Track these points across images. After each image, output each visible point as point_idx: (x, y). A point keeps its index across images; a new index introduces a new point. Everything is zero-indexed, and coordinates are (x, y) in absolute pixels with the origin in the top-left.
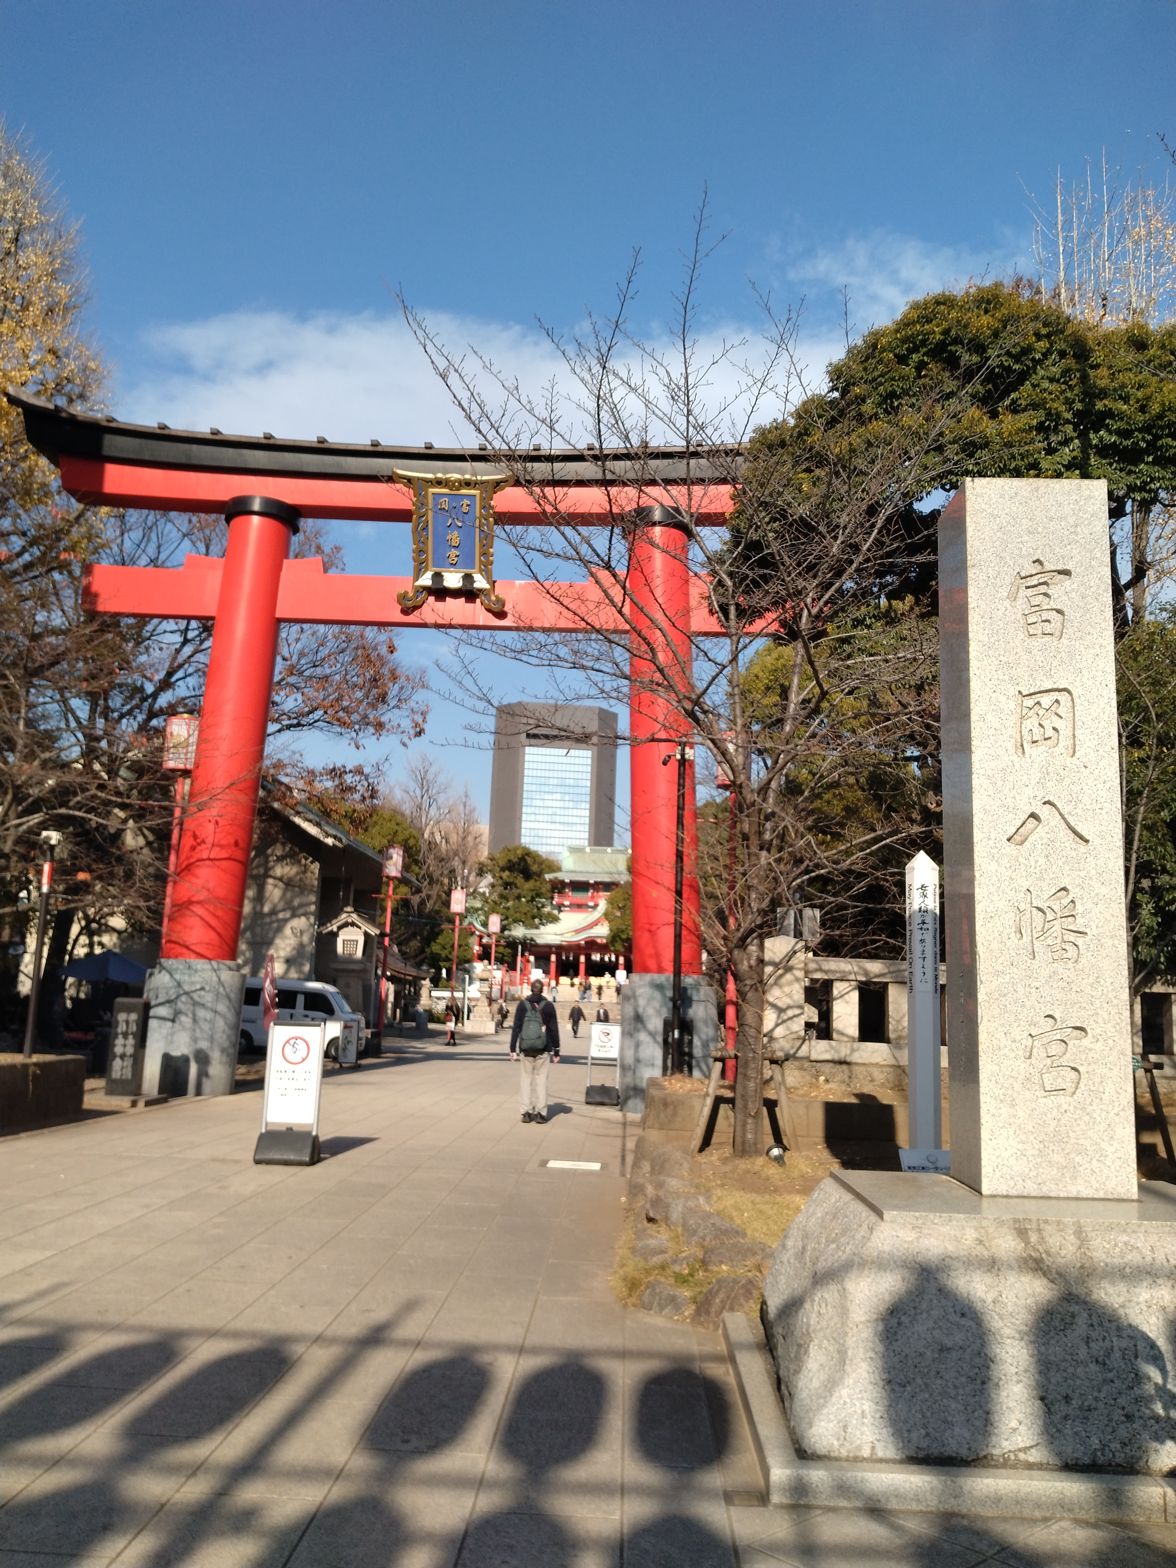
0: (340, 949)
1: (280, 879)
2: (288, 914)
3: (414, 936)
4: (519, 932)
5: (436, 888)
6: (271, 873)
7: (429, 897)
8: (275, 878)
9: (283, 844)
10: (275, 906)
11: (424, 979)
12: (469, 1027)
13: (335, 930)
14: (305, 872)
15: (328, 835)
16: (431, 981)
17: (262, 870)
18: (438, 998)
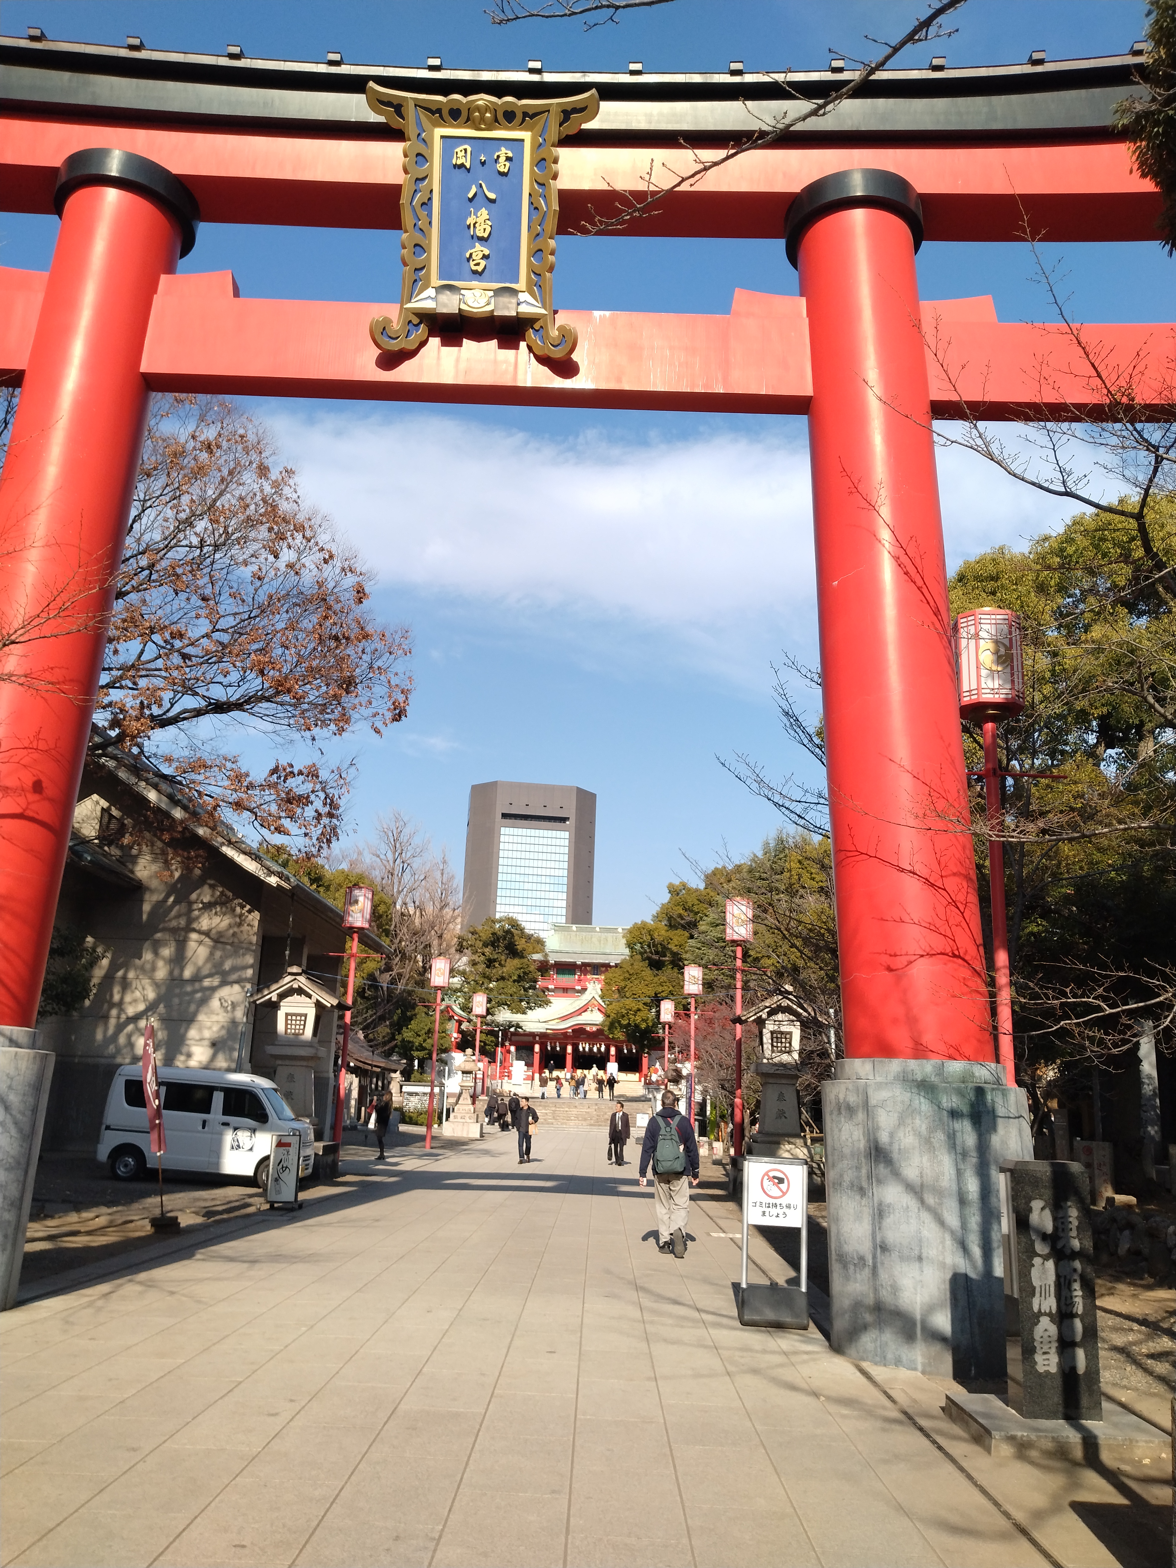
0: (281, 1027)
1: (207, 934)
2: (216, 981)
3: (382, 1018)
4: (504, 1016)
5: (409, 966)
6: (195, 925)
7: (400, 975)
8: (200, 932)
9: (212, 887)
10: (199, 969)
11: (395, 1071)
12: (448, 1130)
13: (274, 999)
14: (240, 925)
15: (271, 872)
16: (402, 1073)
17: (183, 922)
18: (411, 1094)
